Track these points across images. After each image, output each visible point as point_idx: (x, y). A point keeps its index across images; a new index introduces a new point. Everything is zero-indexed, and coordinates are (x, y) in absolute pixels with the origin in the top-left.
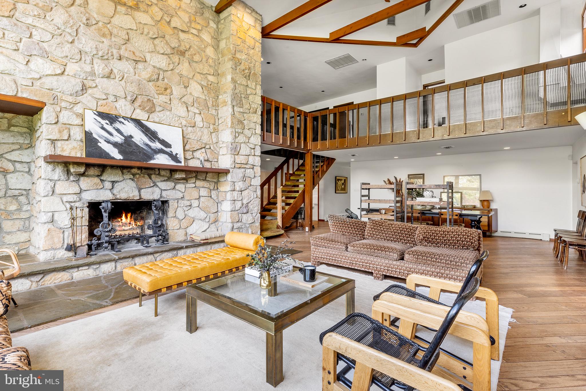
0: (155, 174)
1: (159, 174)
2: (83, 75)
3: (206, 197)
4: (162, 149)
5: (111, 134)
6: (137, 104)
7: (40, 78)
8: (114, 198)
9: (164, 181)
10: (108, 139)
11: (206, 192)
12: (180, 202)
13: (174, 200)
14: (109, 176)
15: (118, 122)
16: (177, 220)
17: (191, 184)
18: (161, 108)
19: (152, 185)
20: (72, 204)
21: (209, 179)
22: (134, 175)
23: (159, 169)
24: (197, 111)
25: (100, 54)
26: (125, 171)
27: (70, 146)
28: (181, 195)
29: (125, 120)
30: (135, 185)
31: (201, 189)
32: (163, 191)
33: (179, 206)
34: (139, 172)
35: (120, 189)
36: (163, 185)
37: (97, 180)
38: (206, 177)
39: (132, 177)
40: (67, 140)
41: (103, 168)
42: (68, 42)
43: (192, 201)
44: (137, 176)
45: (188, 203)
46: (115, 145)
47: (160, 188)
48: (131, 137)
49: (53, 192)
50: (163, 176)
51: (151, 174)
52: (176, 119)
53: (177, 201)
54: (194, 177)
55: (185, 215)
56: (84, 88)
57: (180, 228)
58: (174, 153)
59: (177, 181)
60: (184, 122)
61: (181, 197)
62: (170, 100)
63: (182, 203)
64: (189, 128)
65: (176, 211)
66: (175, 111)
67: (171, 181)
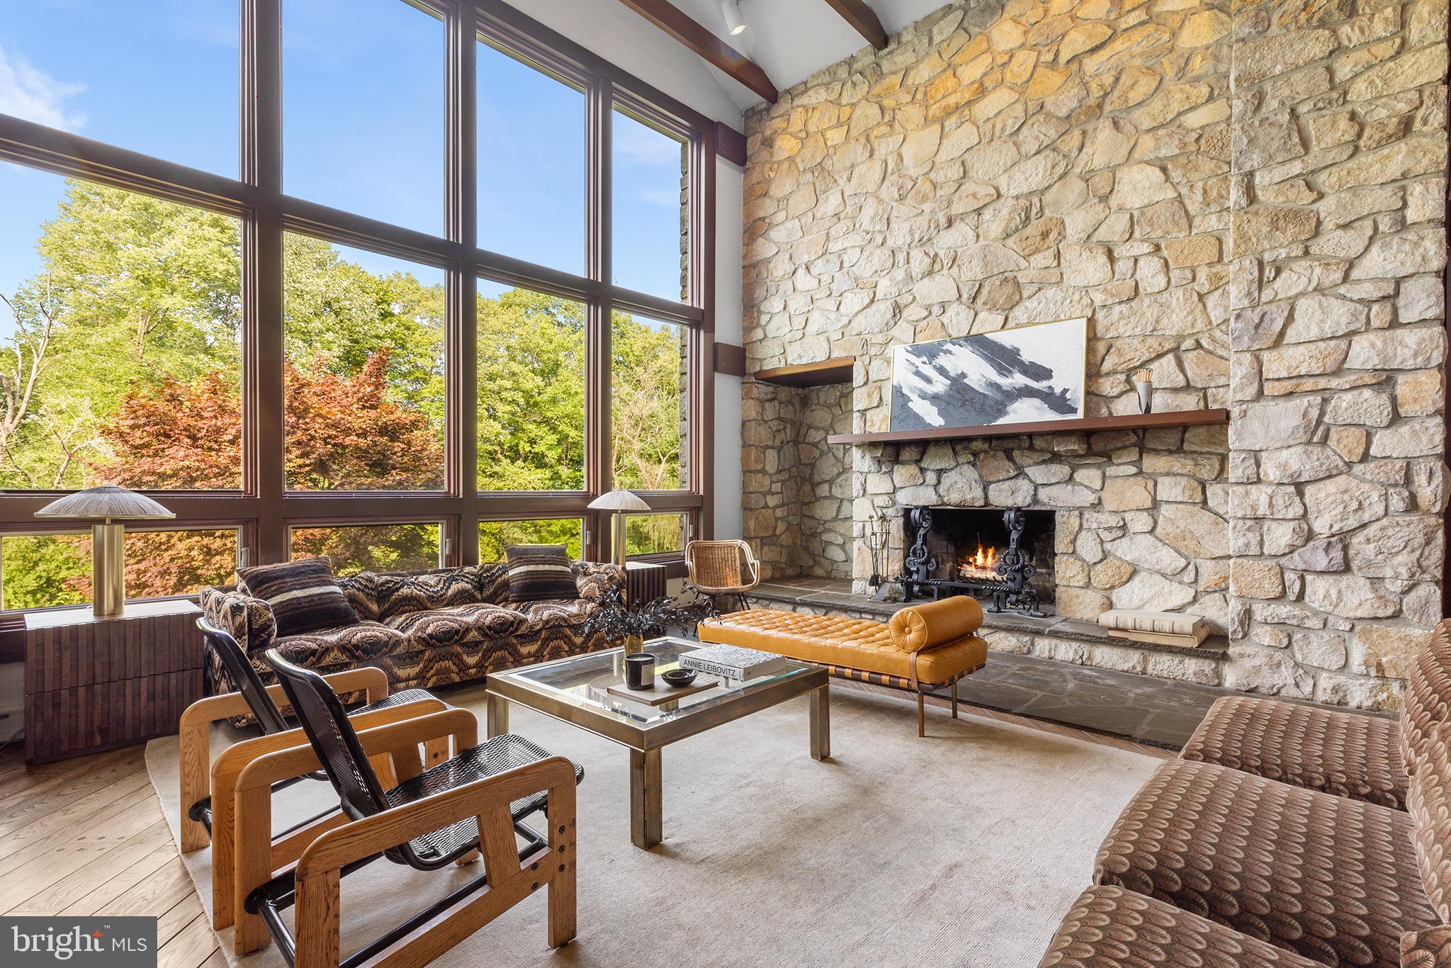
0: (1020, 448)
1: (1031, 448)
2: (894, 290)
3: (1181, 506)
4: (1027, 386)
5: (928, 380)
6: (980, 301)
7: (850, 322)
8: (940, 503)
9: (1044, 462)
10: (922, 392)
11: (1179, 490)
12: (1086, 515)
13: (1070, 509)
14: (933, 462)
15: (942, 354)
16: (1079, 563)
17: (1122, 467)
18: (1033, 289)
19: (1013, 473)
20: (884, 511)
21: (1195, 448)
22: (975, 455)
23: (1031, 436)
24: (1146, 248)
25: (917, 237)
26: (958, 448)
27: (881, 417)
28: (1092, 498)
29: (954, 344)
30: (977, 476)
31: (1160, 480)
32: (1040, 488)
33: (1085, 526)
34: (986, 446)
35: (949, 484)
36: (1037, 473)
37: (913, 469)
38: (1182, 442)
39: (972, 459)
40: (877, 407)
41: (924, 446)
42: (878, 247)
43: (1128, 516)
44: (982, 456)
45: (1113, 521)
46: (935, 399)
47: (1031, 481)
48: (963, 375)
49: (865, 490)
50: (1042, 451)
51: (1013, 450)
52: (1076, 297)
53: (1077, 513)
54: (1134, 445)
55: (1103, 551)
56: (897, 310)
57: (1088, 585)
58: (1058, 391)
59: (1076, 461)
60: (1099, 298)
61: (1092, 504)
62: (1058, 255)
63: (1092, 519)
64: (1117, 309)
65: (1075, 539)
66: (1071, 279)
67: (1060, 462)
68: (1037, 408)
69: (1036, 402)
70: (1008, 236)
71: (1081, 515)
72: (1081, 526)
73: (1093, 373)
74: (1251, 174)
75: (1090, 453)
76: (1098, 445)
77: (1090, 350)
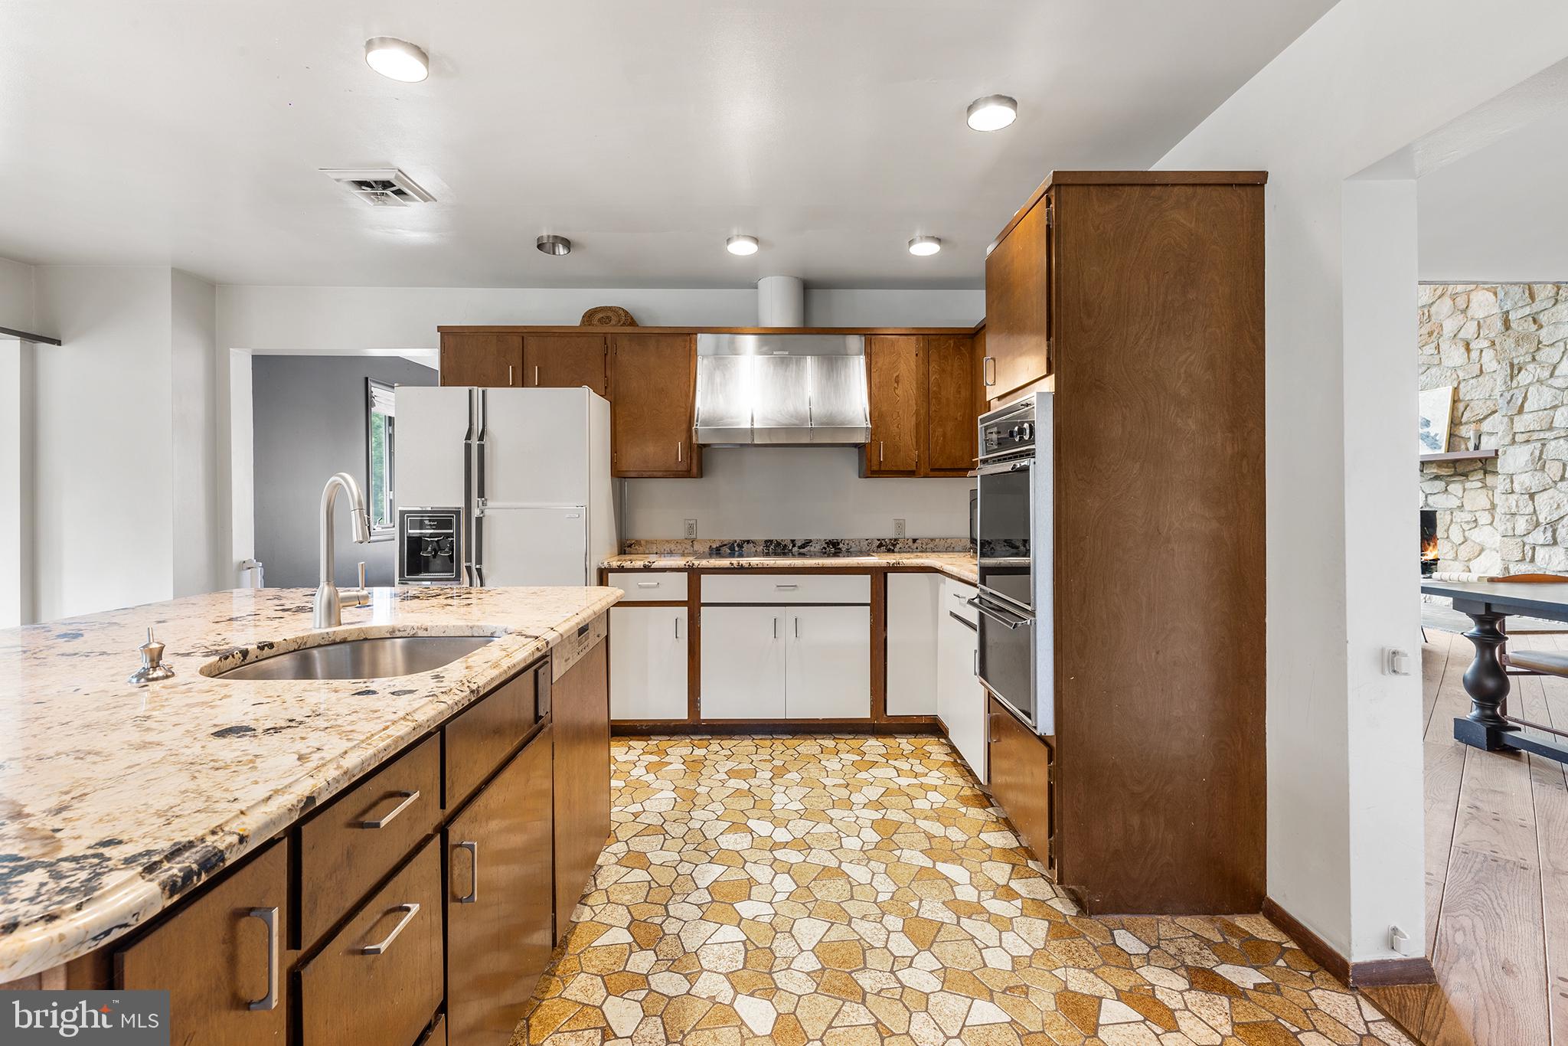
9: (1432, 479)
12: (1454, 514)
13: (1445, 510)
16: (1450, 544)
17: (1474, 483)
18: (1424, 367)
24: (1486, 344)
28: (1458, 503)
32: (1429, 496)
33: (1454, 521)
36: (1427, 487)
43: (1478, 514)
45: (1469, 517)
47: (1424, 492)
52: (1449, 374)
53: (1449, 512)
54: (1480, 469)
55: (1464, 537)
57: (1456, 559)
58: (1432, 434)
59: (1448, 479)
60: (1461, 375)
61: (1458, 507)
62: (1438, 347)
63: (1459, 516)
64: (1472, 381)
65: (1448, 530)
66: (1446, 363)
67: (1441, 480)
69: (1423, 441)
71: (1452, 513)
72: (1452, 520)
73: (1455, 423)
74: (1508, 312)
75: (1455, 474)
76: (1460, 469)
77: (1454, 409)
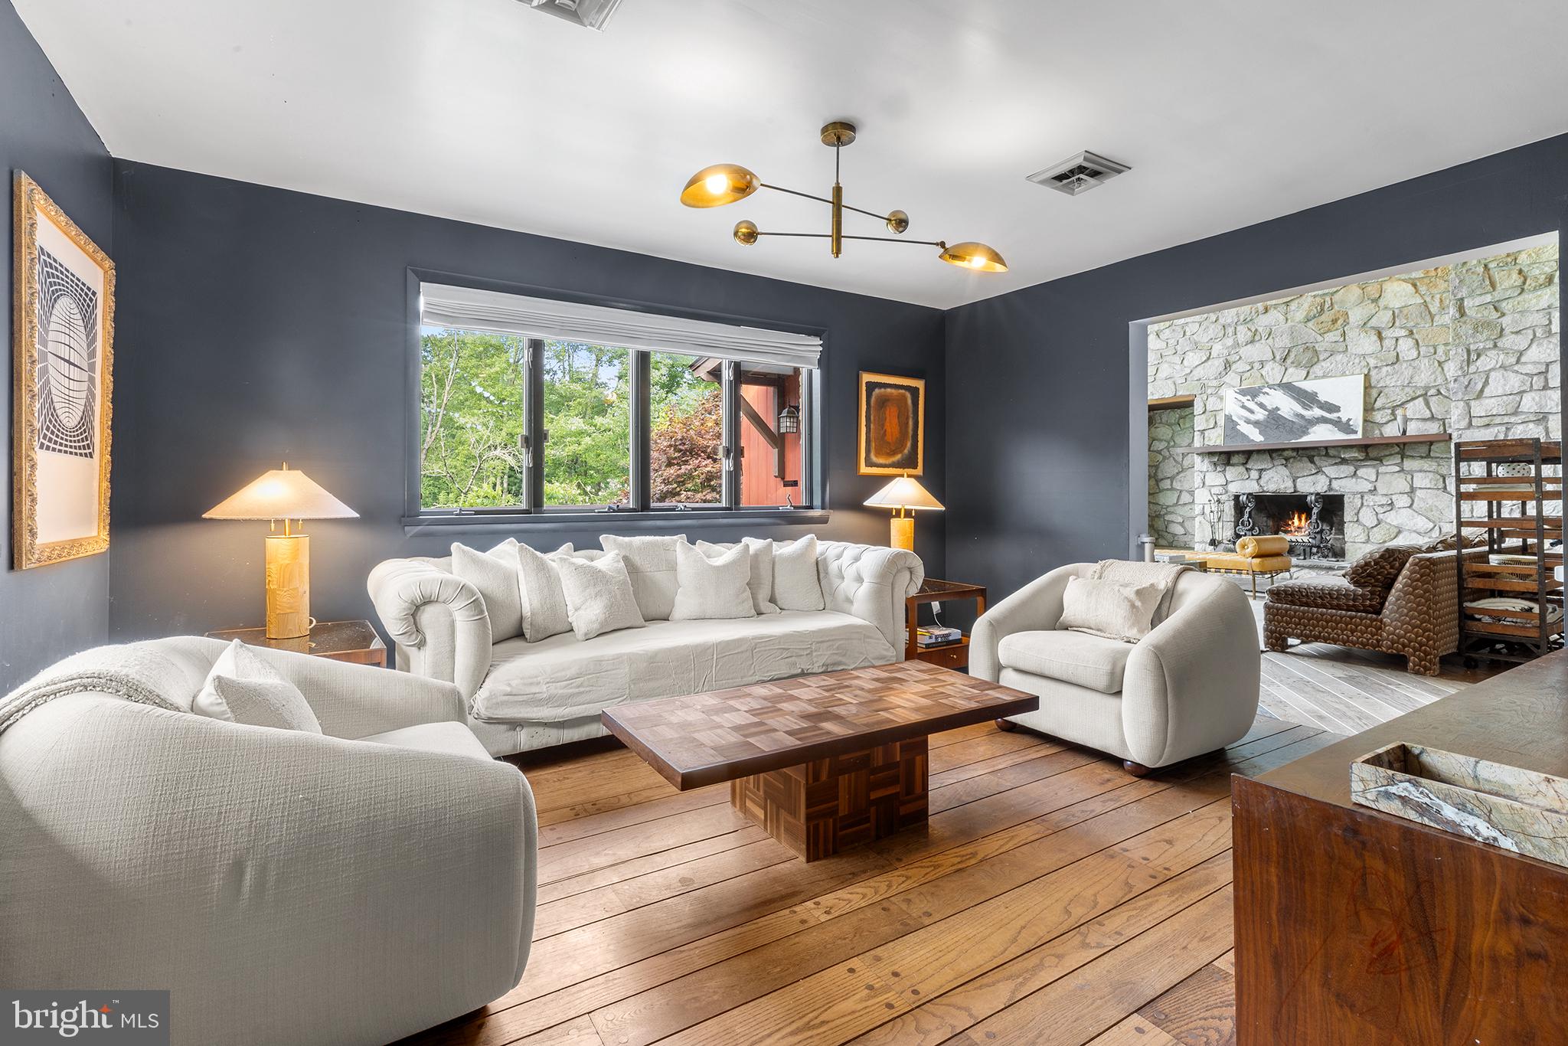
0: (1319, 455)
1: (1327, 455)
2: (1226, 352)
3: (1430, 491)
4: (1323, 416)
5: (1252, 412)
6: (1289, 361)
7: (1191, 371)
8: (1261, 491)
9: (1336, 464)
10: (1247, 419)
11: (1428, 480)
12: (1366, 498)
13: (1354, 494)
14: (1255, 464)
15: (1261, 395)
16: (1361, 527)
17: (1389, 467)
18: (1327, 354)
19: (1314, 471)
20: (1219, 497)
21: (1438, 455)
22: (1287, 459)
23: (1326, 448)
24: (1403, 332)
25: (1242, 319)
26: (1274, 455)
27: (1216, 434)
28: (1370, 487)
29: (1270, 389)
30: (1288, 474)
31: (1415, 475)
32: (1333, 480)
33: (1365, 504)
34: (1295, 454)
35: (1267, 478)
36: (1331, 471)
37: (1241, 469)
38: (1430, 451)
39: (1284, 462)
40: (1213, 428)
41: (1248, 454)
42: (1212, 322)
43: (1394, 498)
44: (1291, 460)
45: (1384, 500)
46: (1256, 424)
47: (1327, 476)
48: (1277, 409)
49: (1204, 483)
50: (1334, 457)
51: (1314, 456)
52: (1357, 361)
53: (1359, 496)
54: (1398, 453)
55: (1378, 520)
56: (1228, 365)
57: (1367, 540)
58: (1344, 420)
59: (1358, 463)
60: (1372, 362)
61: (1370, 490)
62: (1344, 334)
63: (1370, 500)
64: (1385, 369)
65: (1358, 512)
66: (1352, 349)
67: (1348, 464)
68: (1330, 430)
69: (1330, 426)
70: (1308, 320)
71: (1362, 497)
72: (1362, 504)
73: (1369, 408)
74: (1462, 299)
75: (1367, 458)
76: (1373, 453)
77: (1367, 394)
